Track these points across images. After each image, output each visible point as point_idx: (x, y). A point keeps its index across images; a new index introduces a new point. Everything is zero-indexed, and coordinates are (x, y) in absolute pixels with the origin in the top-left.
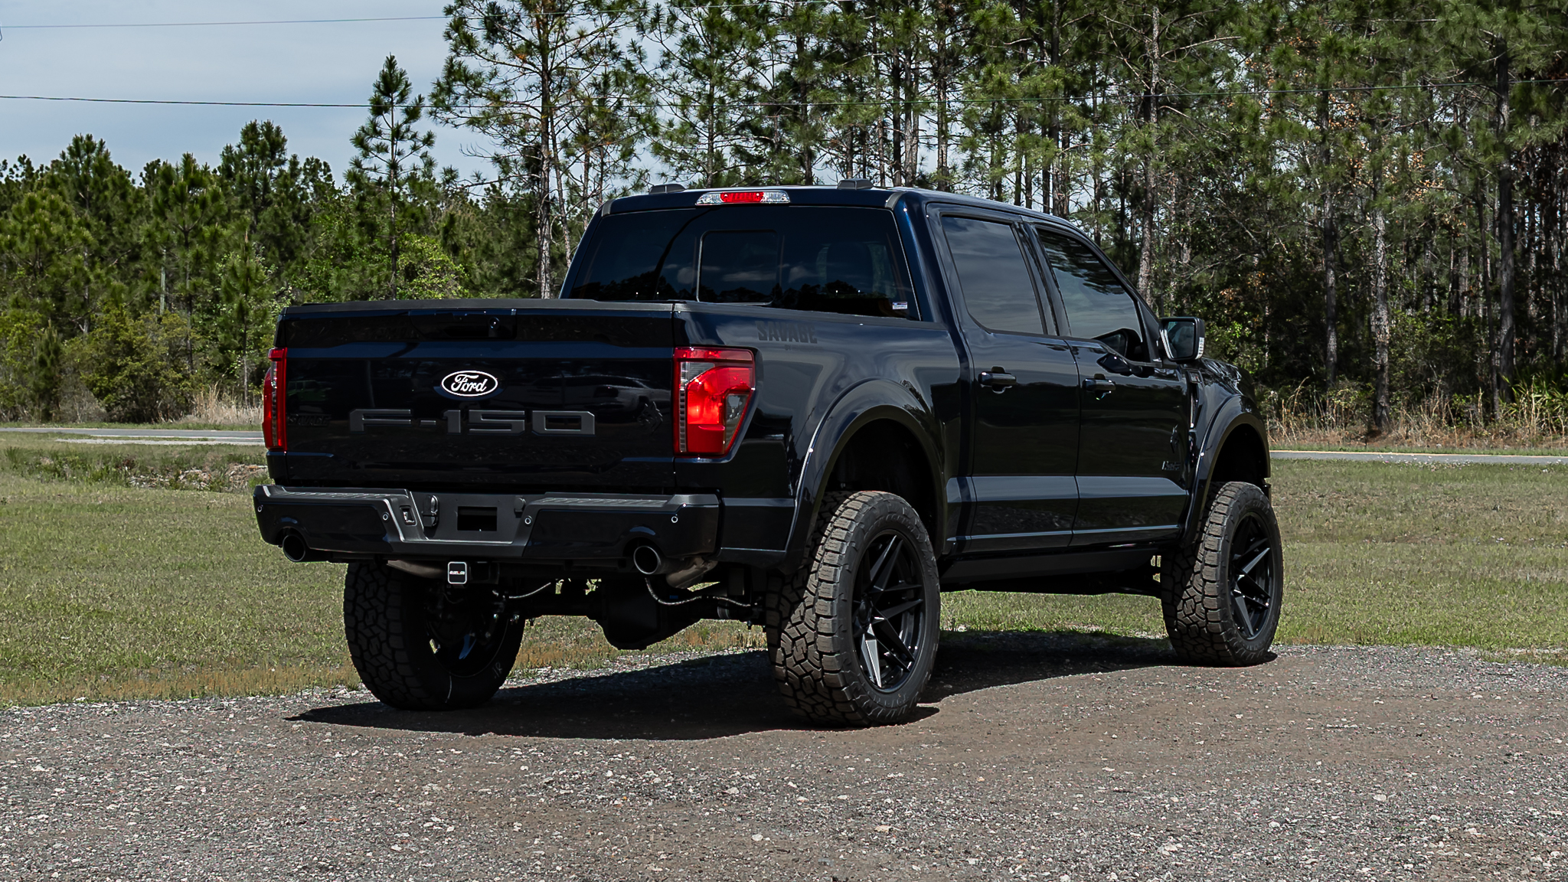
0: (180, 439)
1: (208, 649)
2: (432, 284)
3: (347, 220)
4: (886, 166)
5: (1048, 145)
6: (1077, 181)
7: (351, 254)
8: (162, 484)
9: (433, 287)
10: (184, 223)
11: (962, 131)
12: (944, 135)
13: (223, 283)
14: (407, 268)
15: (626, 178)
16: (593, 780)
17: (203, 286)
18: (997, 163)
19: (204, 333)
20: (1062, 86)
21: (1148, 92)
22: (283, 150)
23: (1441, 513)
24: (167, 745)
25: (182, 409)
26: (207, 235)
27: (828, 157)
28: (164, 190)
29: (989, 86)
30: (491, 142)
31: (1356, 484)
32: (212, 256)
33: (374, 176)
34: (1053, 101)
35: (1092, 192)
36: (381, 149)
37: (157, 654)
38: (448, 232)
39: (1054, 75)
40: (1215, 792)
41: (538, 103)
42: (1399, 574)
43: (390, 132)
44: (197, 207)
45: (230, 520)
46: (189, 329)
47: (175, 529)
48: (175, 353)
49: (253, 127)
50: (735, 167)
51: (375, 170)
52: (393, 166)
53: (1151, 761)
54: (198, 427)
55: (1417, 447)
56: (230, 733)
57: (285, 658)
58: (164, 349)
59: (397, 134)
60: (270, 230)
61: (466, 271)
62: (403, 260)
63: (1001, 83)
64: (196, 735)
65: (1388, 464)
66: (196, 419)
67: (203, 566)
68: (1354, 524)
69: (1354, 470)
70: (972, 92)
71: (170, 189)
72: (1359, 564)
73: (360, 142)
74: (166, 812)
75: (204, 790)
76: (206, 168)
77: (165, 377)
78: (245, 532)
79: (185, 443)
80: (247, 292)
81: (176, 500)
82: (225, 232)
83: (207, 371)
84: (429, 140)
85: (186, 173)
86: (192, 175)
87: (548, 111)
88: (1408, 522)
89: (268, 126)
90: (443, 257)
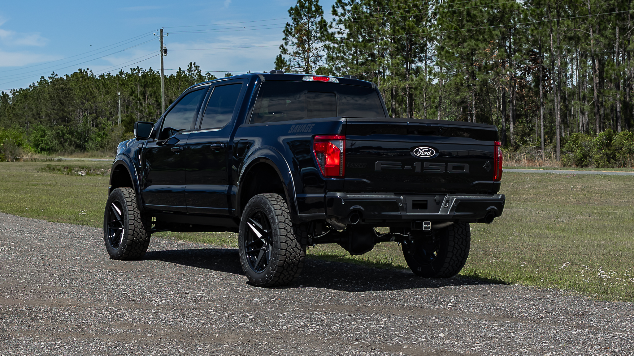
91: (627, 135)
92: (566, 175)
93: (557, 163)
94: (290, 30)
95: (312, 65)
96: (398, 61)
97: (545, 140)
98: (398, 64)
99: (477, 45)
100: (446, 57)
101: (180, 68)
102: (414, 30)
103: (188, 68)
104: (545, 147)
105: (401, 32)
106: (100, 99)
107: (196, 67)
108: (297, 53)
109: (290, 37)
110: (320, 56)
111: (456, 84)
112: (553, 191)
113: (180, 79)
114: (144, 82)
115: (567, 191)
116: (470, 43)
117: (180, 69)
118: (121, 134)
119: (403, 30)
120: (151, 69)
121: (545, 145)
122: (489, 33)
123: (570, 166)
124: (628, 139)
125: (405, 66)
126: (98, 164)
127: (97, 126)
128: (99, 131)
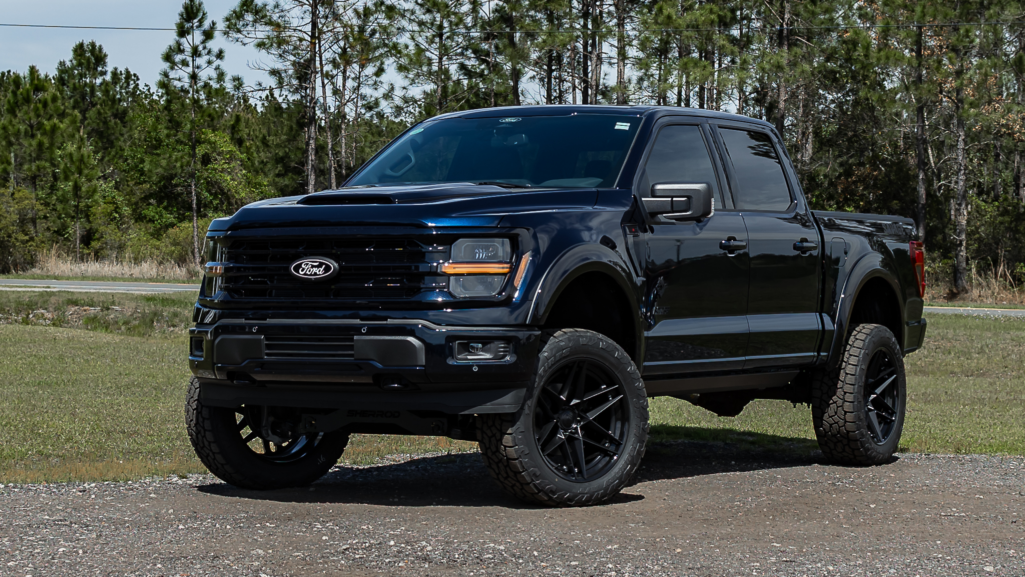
0: (28, 287)
1: (68, 446)
2: (223, 168)
3: (157, 118)
4: (577, 81)
5: (705, 67)
6: (726, 94)
7: (160, 145)
8: (16, 321)
9: (223, 171)
10: (30, 119)
11: (636, 54)
12: (623, 56)
13: (62, 166)
14: (203, 156)
15: (376, 89)
16: (380, 548)
17: (45, 168)
18: (663, 79)
19: (47, 204)
20: (716, 19)
21: (782, 26)
22: (105, 63)
23: (1009, 355)
24: (47, 517)
25: (28, 263)
26: (48, 128)
27: (532, 73)
28: (14, 93)
29: (660, 20)
30: (270, 60)
31: (943, 332)
32: (52, 144)
33: (178, 84)
34: (709, 31)
35: (737, 102)
36: (185, 63)
37: (28, 450)
38: (234, 129)
39: (711, 11)
40: (861, 563)
41: (308, 28)
42: (981, 401)
43: (189, 50)
44: (40, 106)
45: (74, 348)
46: (34, 202)
47: (31, 355)
48: (24, 220)
49: (81, 45)
50: (459, 80)
51: (179, 80)
52: (194, 77)
53: (809, 538)
54: (42, 278)
55: (987, 304)
56: (95, 509)
57: (127, 453)
58: (15, 217)
59: (196, 53)
60: (94, 125)
61: (249, 159)
62: (200, 151)
63: (669, 17)
64: (69, 510)
65: (968, 316)
66: (39, 272)
67: (57, 383)
68: (941, 363)
69: (941, 321)
70: (646, 23)
71: (18, 93)
72: (949, 392)
73: (168, 58)
74: (54, 568)
75: (81, 552)
76: (46, 76)
77: (16, 239)
78: (85, 358)
79: (33, 289)
80: (80, 173)
81: (29, 333)
82: (61, 126)
83: (48, 234)
84: (220, 55)
85: (32, 80)
86: (36, 82)
87: (316, 34)
88: (983, 361)
89: (93, 45)
90: (232, 148)
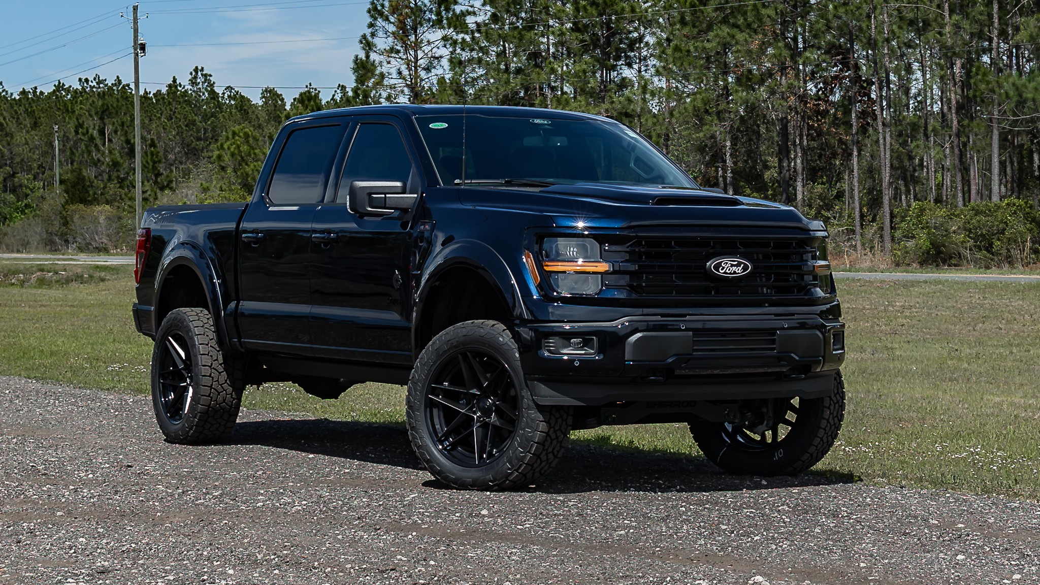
91: (1014, 205)
92: (882, 282)
93: (883, 260)
94: (379, 8)
95: (423, 74)
96: (585, 67)
97: (862, 216)
98: (584, 72)
99: (733, 37)
100: (674, 58)
101: (174, 77)
102: (615, 7)
103: (190, 77)
104: (862, 228)
105: (589, 11)
106: (18, 138)
107: (205, 76)
108: (392, 50)
109: (380, 22)
110: (437, 58)
111: (695, 110)
112: (851, 311)
113: (174, 100)
114: (103, 105)
115: (876, 312)
116: (720, 32)
117: (175, 80)
118: (60, 208)
119: (594, 7)
120: (119, 81)
121: (862, 225)
122: (754, 13)
123: (908, 265)
124: (1015, 213)
125: (598, 75)
126: (12, 265)
127: (14, 190)
128: (18, 202)
